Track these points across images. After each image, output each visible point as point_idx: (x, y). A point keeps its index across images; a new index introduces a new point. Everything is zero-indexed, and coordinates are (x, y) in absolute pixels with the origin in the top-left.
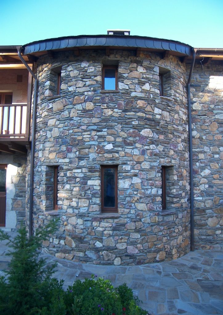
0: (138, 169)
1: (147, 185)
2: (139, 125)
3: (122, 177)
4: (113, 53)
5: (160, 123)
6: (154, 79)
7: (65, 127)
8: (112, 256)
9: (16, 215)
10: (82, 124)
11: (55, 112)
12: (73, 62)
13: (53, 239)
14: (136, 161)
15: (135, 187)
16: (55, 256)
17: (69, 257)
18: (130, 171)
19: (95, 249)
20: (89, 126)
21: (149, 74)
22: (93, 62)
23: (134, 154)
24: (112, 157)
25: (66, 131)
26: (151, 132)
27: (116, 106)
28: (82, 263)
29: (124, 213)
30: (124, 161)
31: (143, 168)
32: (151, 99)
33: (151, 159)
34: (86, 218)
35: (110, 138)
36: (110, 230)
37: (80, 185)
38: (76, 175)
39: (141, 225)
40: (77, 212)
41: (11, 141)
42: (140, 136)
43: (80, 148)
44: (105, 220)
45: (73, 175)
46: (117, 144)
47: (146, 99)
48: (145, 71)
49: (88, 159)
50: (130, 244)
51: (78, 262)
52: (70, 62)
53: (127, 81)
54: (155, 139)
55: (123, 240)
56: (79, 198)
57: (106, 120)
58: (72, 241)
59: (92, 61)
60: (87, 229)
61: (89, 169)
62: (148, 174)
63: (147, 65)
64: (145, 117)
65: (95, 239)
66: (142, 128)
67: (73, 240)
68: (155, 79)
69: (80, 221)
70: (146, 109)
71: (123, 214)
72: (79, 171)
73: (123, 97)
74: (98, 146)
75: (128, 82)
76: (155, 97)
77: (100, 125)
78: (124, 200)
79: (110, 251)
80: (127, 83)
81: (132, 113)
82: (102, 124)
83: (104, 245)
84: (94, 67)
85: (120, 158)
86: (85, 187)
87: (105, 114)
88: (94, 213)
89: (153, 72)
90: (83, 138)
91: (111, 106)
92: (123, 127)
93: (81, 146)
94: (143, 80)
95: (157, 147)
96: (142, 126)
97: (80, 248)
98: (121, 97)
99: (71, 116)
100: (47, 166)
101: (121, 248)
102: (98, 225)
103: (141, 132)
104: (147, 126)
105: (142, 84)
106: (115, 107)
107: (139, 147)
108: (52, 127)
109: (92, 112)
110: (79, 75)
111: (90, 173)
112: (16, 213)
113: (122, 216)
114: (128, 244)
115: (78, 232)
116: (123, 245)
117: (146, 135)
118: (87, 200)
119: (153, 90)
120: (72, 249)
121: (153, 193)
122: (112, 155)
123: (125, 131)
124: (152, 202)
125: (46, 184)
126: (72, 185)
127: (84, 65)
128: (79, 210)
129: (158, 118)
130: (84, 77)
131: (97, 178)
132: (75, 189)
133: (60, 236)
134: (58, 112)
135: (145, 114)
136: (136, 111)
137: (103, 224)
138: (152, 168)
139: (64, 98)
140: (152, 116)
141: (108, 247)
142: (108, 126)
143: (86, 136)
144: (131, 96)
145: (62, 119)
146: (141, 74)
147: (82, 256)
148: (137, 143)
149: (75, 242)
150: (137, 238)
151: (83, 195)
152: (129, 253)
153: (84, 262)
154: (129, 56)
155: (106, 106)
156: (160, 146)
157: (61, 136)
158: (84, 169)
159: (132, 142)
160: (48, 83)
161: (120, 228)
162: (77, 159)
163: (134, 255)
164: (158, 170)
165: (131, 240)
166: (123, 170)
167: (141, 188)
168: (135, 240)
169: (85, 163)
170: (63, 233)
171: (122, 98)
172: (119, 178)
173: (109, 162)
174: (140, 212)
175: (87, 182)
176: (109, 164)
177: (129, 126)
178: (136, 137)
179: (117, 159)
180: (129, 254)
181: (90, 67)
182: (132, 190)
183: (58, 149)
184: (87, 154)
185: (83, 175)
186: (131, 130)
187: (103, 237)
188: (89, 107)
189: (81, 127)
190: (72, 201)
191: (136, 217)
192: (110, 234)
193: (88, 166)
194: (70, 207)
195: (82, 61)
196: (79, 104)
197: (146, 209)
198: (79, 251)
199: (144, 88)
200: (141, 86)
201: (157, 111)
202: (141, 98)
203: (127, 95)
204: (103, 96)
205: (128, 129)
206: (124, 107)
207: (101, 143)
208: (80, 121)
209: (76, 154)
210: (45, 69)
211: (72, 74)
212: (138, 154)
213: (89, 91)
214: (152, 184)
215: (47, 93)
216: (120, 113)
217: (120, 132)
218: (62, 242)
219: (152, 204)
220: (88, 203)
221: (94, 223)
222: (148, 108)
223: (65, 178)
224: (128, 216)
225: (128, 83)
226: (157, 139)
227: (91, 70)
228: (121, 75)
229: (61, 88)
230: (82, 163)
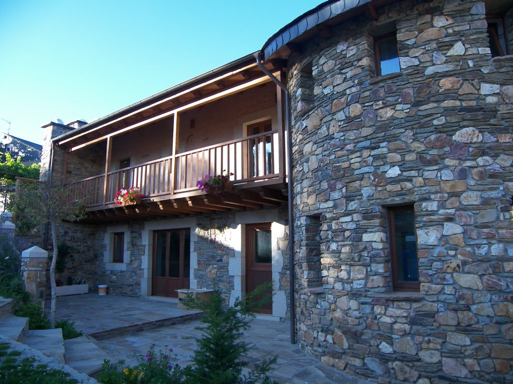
0: (454, 206)
1: (478, 238)
2: (448, 124)
3: (421, 225)
4: (384, 13)
5: (499, 111)
6: (474, 29)
7: (325, 151)
8: (410, 372)
9: (285, 297)
10: (347, 142)
11: (310, 132)
12: (326, 49)
13: (318, 332)
14: (448, 191)
15: (451, 242)
16: (320, 360)
17: (340, 364)
18: (437, 211)
19: (380, 355)
20: (358, 142)
21: (460, 24)
22: (353, 40)
23: (443, 179)
24: (400, 189)
25: (326, 157)
26: (477, 132)
27: (400, 100)
28: (360, 378)
29: (431, 293)
30: (424, 194)
31: (465, 203)
32: (471, 69)
33: (482, 185)
34: (363, 300)
35: (393, 157)
36: (405, 323)
37: (350, 243)
38: (344, 226)
39: (471, 318)
40: (349, 289)
41: (262, 186)
42: (451, 144)
43: (347, 181)
44: (396, 304)
45: (340, 227)
46: (407, 165)
47: (460, 71)
48: (450, 21)
49: (360, 197)
50: (448, 355)
51: (353, 375)
52: (322, 50)
53: (414, 51)
54: (488, 145)
55: (431, 345)
56: (351, 265)
57: (384, 127)
58: (344, 337)
59: (351, 38)
60: (365, 319)
61: (363, 214)
62: (477, 216)
63: (454, 9)
64: (458, 106)
65: (379, 337)
66: (455, 128)
67: (346, 337)
68: (477, 29)
69: (353, 304)
70: (460, 92)
71: (428, 293)
72: (348, 219)
73: (411, 81)
74: (375, 174)
75: (418, 52)
76: (481, 63)
77: (375, 138)
78: (429, 268)
79: (408, 364)
80: (415, 54)
81: (431, 105)
82: (378, 135)
83: (395, 349)
84: (355, 46)
85: (416, 189)
86: (358, 245)
87: (382, 117)
88: (375, 290)
89: (469, 18)
90: (351, 164)
91: (389, 101)
92: (416, 133)
93: (347, 177)
94: (447, 39)
95: (494, 160)
96: (454, 125)
97: (356, 352)
98: (407, 82)
99: (331, 132)
100: (307, 216)
101: (428, 360)
102: (383, 312)
103: (454, 137)
104: (465, 123)
105: (447, 48)
106: (397, 102)
107: (452, 164)
108: (308, 157)
109: (360, 120)
110: (336, 65)
111: (365, 222)
112: (286, 294)
113: (427, 298)
114: (443, 354)
115: (351, 323)
116: (434, 354)
117: (464, 140)
118: (363, 267)
119: (473, 51)
120: (343, 351)
121: (494, 254)
122: (399, 186)
123: (421, 140)
124: (494, 273)
125: (307, 245)
126: (340, 243)
127: (340, 48)
128: (351, 285)
129: (491, 101)
130: (343, 67)
131: (376, 229)
132: (343, 250)
133: (327, 328)
134: (314, 130)
135: (460, 100)
136: (439, 99)
137: (391, 311)
138: (486, 202)
139: (320, 107)
140: (475, 102)
141: (404, 355)
142: (389, 137)
143: (355, 159)
144: (426, 74)
145: (320, 141)
146: (443, 30)
147: (358, 365)
148: (447, 157)
149: (347, 340)
150: (462, 345)
151: (357, 260)
152: (446, 372)
153: (363, 377)
154: (414, 6)
155: (381, 103)
156: (502, 156)
157: (320, 166)
158: (355, 215)
159: (437, 158)
160: (299, 92)
161: (424, 321)
162: (344, 201)
163: (459, 379)
164: (503, 206)
165: (450, 346)
166: (422, 211)
167: (463, 243)
168: (460, 347)
169: (356, 205)
170: (331, 324)
171: (409, 83)
172: (417, 225)
173: (396, 199)
174: (465, 291)
175: (362, 237)
176: (396, 203)
177: (428, 129)
178: (445, 147)
179: (411, 191)
180: (447, 376)
181: (350, 48)
182: (444, 247)
183: (318, 188)
184: (358, 189)
185: (354, 226)
186: (433, 136)
187: (392, 334)
188: (355, 112)
189: (345, 148)
190: (341, 270)
191: (457, 301)
192: (405, 331)
193: (361, 209)
194: (338, 279)
195: (337, 43)
196: (340, 111)
197: (481, 287)
198: (354, 356)
199: (451, 54)
200: (445, 52)
201: (488, 88)
202: (446, 75)
203: (417, 76)
204: (375, 88)
205: (426, 135)
206: (415, 98)
207: (379, 168)
208: (343, 138)
209: (342, 191)
210: (295, 73)
211: (326, 68)
212: (452, 178)
213: (353, 86)
214: (491, 236)
215: (300, 106)
216: (408, 110)
217: (412, 143)
218: (329, 338)
219: (493, 276)
220: (365, 273)
221: (375, 307)
222: (467, 88)
223: (330, 232)
224: (439, 298)
225: (417, 55)
226: (493, 144)
227: (352, 53)
228: (403, 44)
229: (315, 94)
230: (353, 205)
